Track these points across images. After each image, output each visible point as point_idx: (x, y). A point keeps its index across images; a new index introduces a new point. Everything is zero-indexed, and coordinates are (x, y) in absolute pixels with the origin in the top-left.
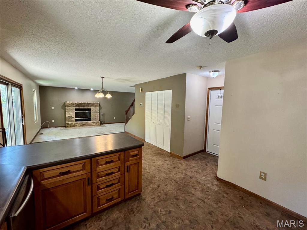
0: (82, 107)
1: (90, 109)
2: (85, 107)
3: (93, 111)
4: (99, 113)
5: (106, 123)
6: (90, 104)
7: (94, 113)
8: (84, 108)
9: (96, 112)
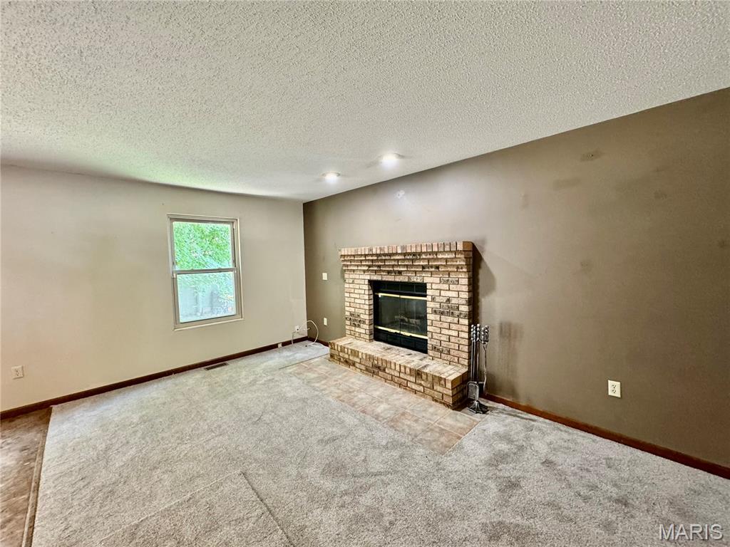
0: (389, 272)
1: (421, 289)
2: (400, 273)
3: (433, 299)
4: (474, 317)
5: (523, 403)
6: (414, 254)
7: (442, 313)
8: (399, 279)
9: (448, 310)
